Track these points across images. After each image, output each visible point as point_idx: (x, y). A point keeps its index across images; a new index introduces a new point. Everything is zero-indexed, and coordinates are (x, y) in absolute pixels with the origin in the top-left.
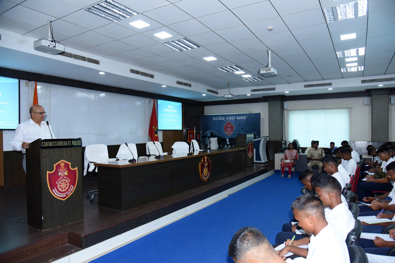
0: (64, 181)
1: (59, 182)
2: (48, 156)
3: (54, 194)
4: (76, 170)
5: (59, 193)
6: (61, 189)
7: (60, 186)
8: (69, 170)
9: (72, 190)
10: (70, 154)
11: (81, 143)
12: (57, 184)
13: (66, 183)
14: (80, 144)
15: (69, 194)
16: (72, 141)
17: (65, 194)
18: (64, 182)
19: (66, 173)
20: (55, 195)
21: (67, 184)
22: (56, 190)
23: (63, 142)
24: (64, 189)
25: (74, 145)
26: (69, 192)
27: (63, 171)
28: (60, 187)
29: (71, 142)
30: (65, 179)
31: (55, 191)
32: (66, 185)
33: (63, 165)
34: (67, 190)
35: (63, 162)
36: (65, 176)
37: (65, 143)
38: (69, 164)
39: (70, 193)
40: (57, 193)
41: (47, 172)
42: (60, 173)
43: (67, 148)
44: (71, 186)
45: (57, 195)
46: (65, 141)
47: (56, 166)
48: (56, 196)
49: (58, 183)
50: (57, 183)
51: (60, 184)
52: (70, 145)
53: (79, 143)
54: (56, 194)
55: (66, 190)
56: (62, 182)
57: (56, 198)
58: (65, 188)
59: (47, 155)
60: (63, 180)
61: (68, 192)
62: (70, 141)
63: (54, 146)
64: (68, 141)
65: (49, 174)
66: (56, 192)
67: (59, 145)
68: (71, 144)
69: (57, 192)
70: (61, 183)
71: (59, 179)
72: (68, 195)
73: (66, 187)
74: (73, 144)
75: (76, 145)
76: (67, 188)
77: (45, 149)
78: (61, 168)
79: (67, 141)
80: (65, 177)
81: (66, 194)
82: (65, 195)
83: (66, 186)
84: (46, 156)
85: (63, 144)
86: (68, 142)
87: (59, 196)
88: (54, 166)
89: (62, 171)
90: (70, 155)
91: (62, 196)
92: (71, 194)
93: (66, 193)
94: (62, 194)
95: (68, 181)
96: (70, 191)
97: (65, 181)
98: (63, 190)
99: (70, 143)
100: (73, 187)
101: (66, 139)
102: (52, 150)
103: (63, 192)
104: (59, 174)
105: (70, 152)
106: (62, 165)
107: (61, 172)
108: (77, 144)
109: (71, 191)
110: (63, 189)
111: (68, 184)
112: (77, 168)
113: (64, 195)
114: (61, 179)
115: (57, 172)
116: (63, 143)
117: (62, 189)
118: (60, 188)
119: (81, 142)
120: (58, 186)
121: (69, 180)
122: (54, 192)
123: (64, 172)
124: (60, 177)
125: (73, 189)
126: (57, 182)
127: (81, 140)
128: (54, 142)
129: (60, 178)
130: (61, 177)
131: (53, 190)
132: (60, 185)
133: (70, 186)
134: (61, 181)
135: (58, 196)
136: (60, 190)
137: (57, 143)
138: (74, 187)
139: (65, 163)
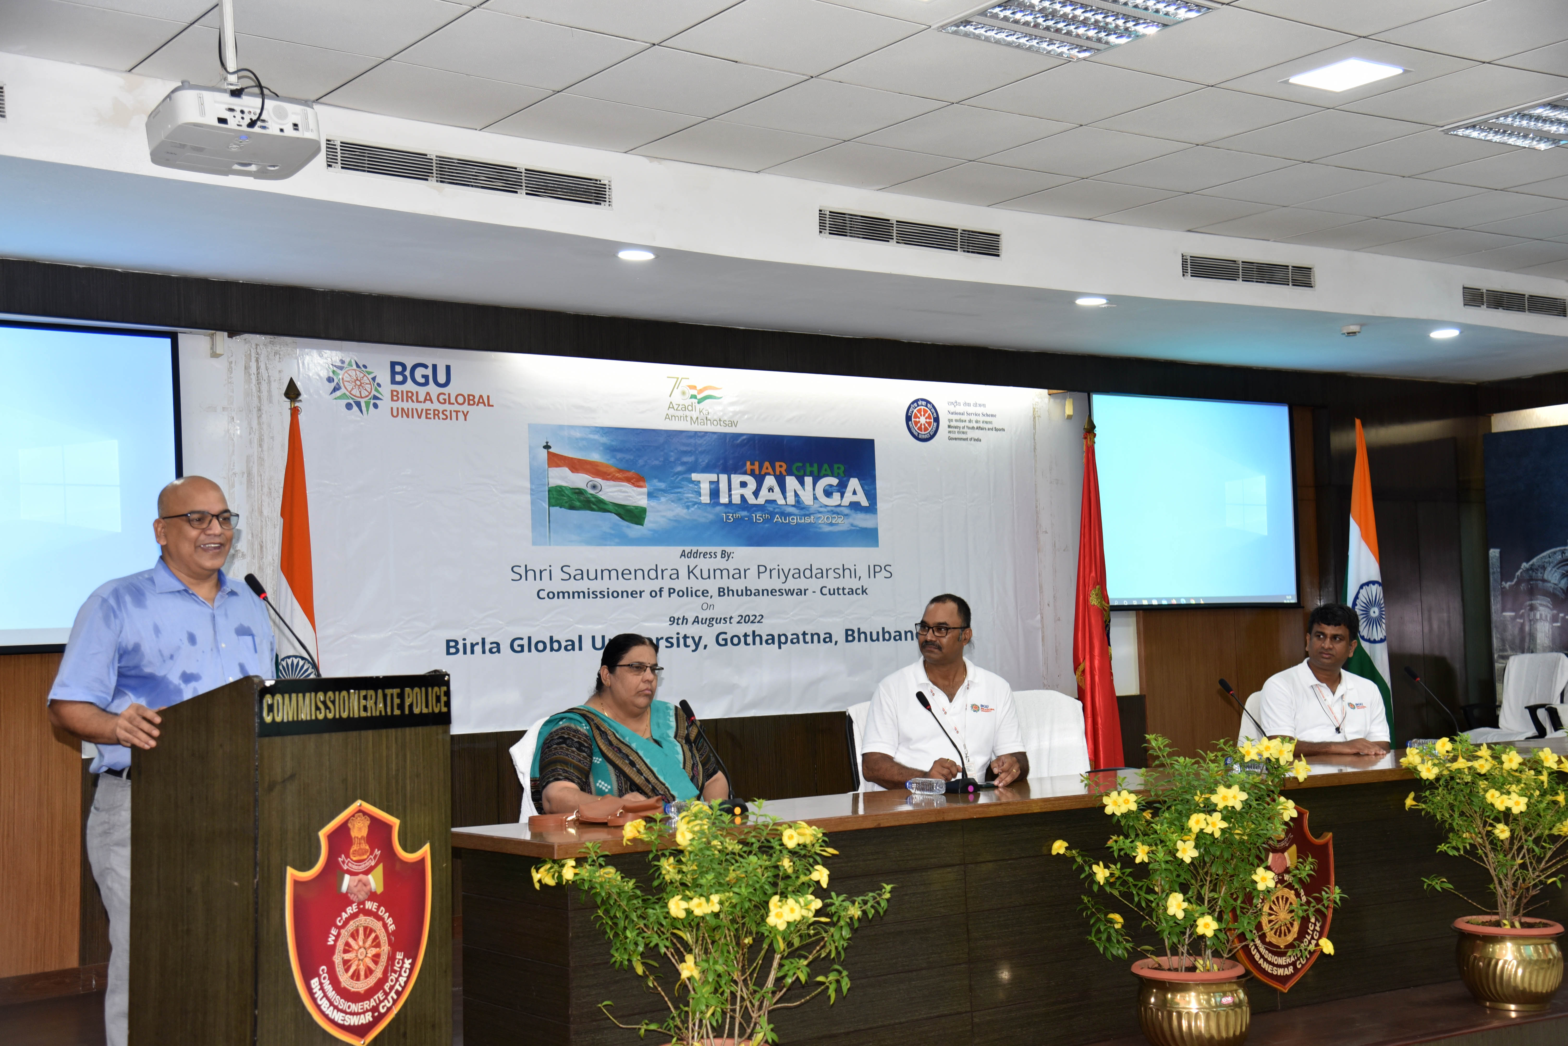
0: (365, 928)
1: (343, 931)
2: (292, 777)
3: (318, 1007)
4: (422, 861)
5: (343, 1004)
6: (352, 977)
7: (347, 956)
8: (389, 858)
9: (402, 980)
10: (394, 766)
11: (448, 704)
12: (333, 947)
13: (377, 937)
14: (444, 710)
15: (389, 1009)
16: (407, 690)
17: (367, 1005)
18: (368, 931)
19: (375, 882)
20: (323, 1013)
21: (378, 945)
22: (328, 987)
23: (365, 698)
24: (362, 973)
25: (417, 711)
26: (387, 994)
27: (363, 867)
28: (346, 963)
29: (401, 696)
30: (368, 913)
31: (322, 989)
32: (373, 951)
33: (364, 832)
34: (379, 985)
35: (365, 813)
36: (373, 896)
37: (370, 703)
38: (388, 827)
39: (395, 1002)
40: (331, 1004)
41: (290, 871)
42: (347, 877)
43: (384, 732)
44: (399, 956)
45: (329, 1011)
46: (371, 692)
47: (331, 837)
48: (326, 1016)
49: (337, 937)
50: (331, 942)
51: (348, 948)
52: (397, 712)
53: (438, 699)
54: (324, 1004)
55: (372, 981)
56: (354, 935)
57: (324, 1032)
58: (369, 972)
59: (289, 773)
60: (363, 920)
61: (380, 995)
62: (396, 691)
63: (321, 717)
64: (389, 692)
65: (297, 883)
66: (325, 995)
67: (345, 715)
68: (401, 706)
69: (331, 993)
70: (351, 941)
71: (344, 916)
72: (382, 1016)
73: (372, 965)
74: (411, 706)
75: (425, 711)
76: (378, 974)
77: (278, 740)
78: (355, 847)
79: (380, 692)
80: (369, 905)
81: (375, 1009)
82: (369, 1017)
83: (376, 958)
84: (284, 782)
85: (365, 709)
86: (385, 696)
87: (338, 1017)
88: (323, 834)
89: (355, 868)
90: (397, 770)
91: (354, 1021)
92: (395, 1011)
93: (373, 1003)
94: (354, 1007)
95: (385, 926)
96: (392, 988)
97: (372, 931)
98: (361, 986)
99: (397, 701)
100: (408, 963)
101: (377, 678)
102: (311, 741)
103: (358, 993)
104: (344, 888)
105: (397, 756)
106: (359, 830)
107: (352, 874)
108: (427, 706)
109: (399, 994)
110: (358, 979)
111: (385, 948)
112: (427, 848)
113: (364, 1013)
114: (354, 916)
115: (333, 870)
116: (363, 702)
117: (356, 976)
118: (347, 970)
119: (448, 694)
120: (337, 959)
121: (390, 921)
122: (319, 994)
123: (367, 872)
124: (346, 900)
125: (409, 977)
126: (334, 931)
127: (447, 684)
128: (321, 696)
129: (349, 910)
130: (350, 903)
131: (315, 982)
132: (345, 951)
133: (391, 959)
134: (352, 925)
135: (333, 1022)
136: (345, 980)
137: (333, 702)
138: (413, 965)
139: (375, 822)
